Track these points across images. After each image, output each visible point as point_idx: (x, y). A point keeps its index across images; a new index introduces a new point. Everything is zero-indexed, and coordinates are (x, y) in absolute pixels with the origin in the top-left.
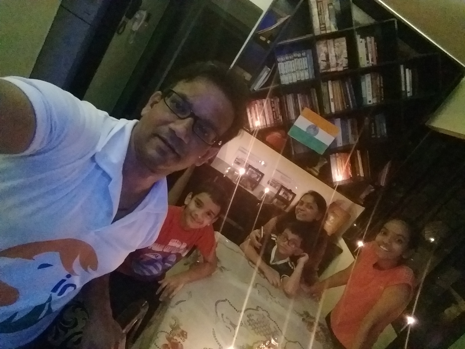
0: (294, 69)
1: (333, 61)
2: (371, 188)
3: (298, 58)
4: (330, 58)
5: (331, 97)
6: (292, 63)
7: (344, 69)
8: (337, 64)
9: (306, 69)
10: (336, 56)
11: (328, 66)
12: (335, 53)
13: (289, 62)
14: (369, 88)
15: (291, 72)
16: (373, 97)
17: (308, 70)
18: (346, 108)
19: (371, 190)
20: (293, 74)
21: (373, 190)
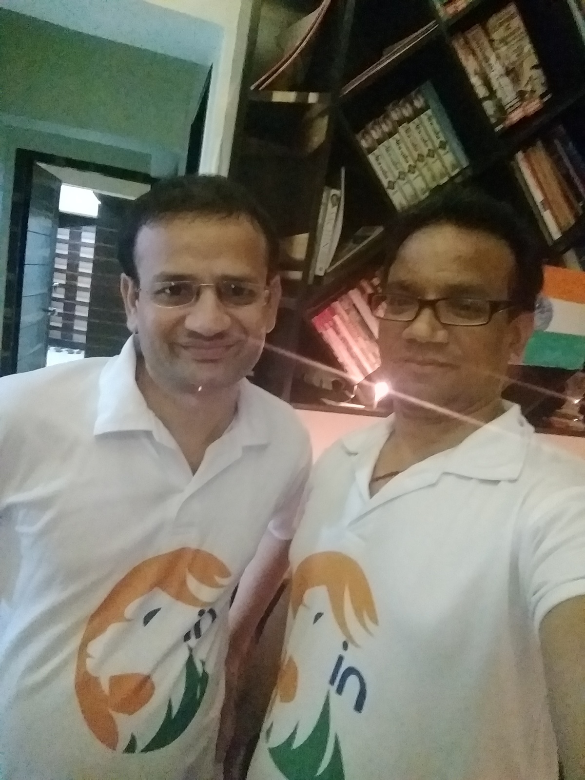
0: (409, 158)
1: (505, 90)
3: (409, 120)
4: (495, 85)
5: (538, 197)
6: (398, 142)
7: (545, 99)
8: (521, 95)
9: (443, 145)
10: (508, 72)
12: (504, 65)
13: (386, 143)
15: (405, 174)
17: (448, 147)
20: (411, 176)
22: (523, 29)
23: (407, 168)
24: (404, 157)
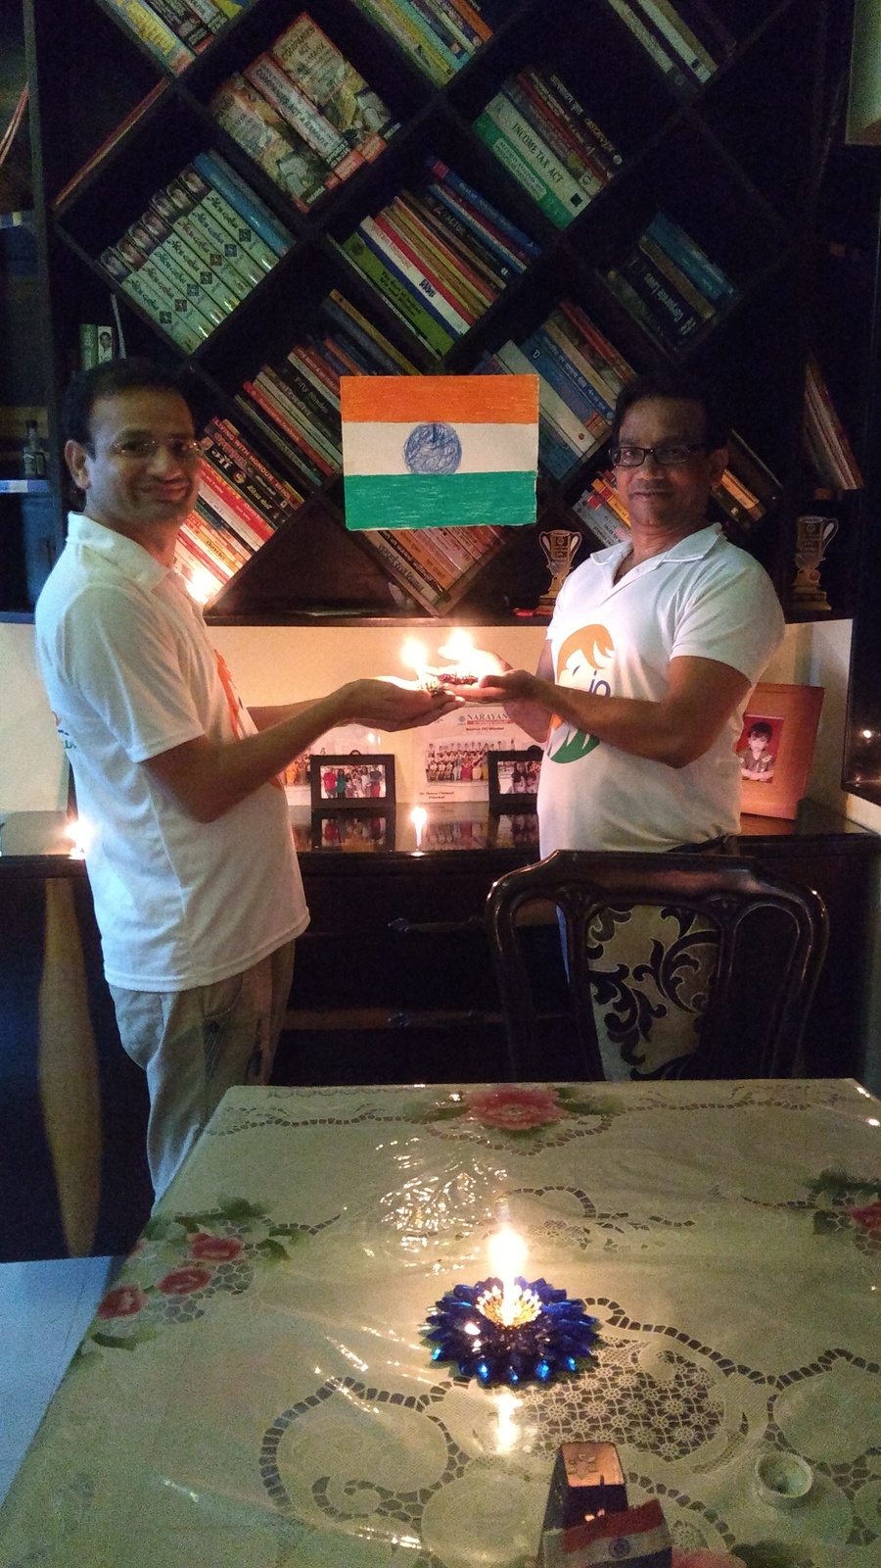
0: (198, 263)
1: (322, 136)
2: (818, 528)
3: (186, 211)
4: (305, 132)
5: (415, 277)
6: (176, 246)
7: (388, 135)
8: (350, 138)
9: (245, 235)
10: (321, 110)
11: (320, 167)
12: (313, 102)
13: (158, 250)
14: (537, 152)
15: (197, 286)
16: (575, 175)
17: (254, 237)
18: (503, 285)
19: (826, 535)
20: (208, 287)
21: (830, 527)
22: (328, 45)
23: (198, 279)
24: (191, 263)
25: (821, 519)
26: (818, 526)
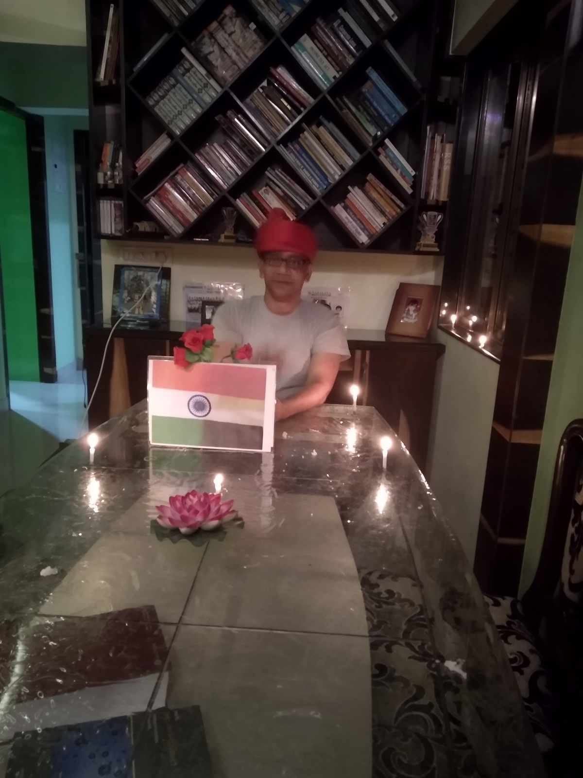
0: (177, 107)
2: (435, 217)
3: (174, 86)
6: (169, 100)
13: (162, 101)
14: (319, 58)
15: (176, 116)
19: (438, 220)
20: (180, 116)
21: (440, 217)
23: (177, 113)
24: (174, 107)
25: (436, 213)
26: (435, 216)
